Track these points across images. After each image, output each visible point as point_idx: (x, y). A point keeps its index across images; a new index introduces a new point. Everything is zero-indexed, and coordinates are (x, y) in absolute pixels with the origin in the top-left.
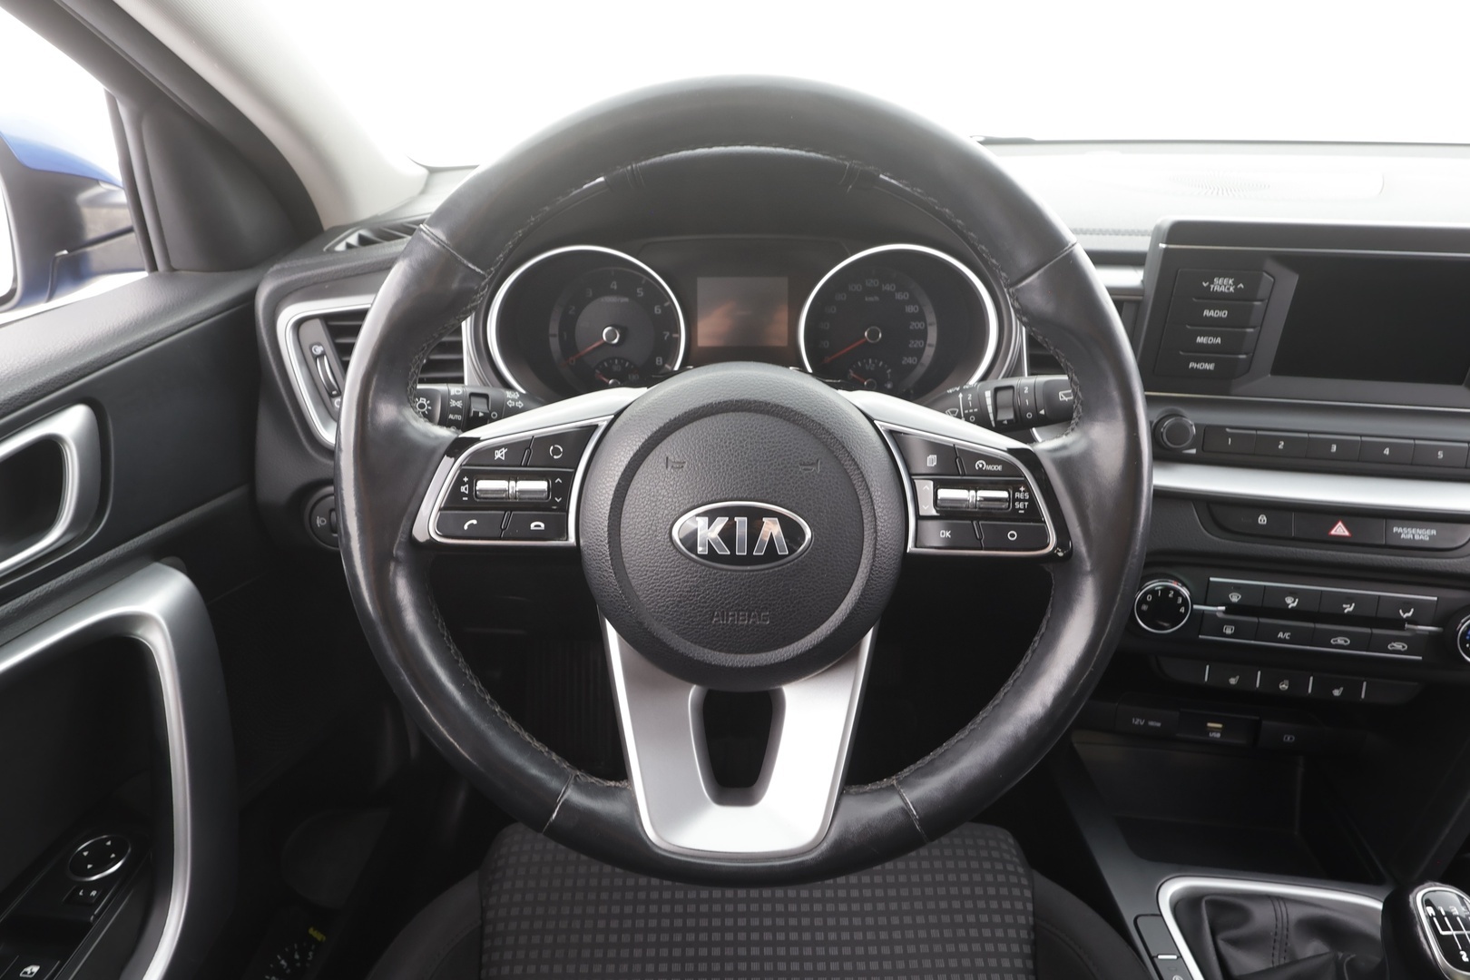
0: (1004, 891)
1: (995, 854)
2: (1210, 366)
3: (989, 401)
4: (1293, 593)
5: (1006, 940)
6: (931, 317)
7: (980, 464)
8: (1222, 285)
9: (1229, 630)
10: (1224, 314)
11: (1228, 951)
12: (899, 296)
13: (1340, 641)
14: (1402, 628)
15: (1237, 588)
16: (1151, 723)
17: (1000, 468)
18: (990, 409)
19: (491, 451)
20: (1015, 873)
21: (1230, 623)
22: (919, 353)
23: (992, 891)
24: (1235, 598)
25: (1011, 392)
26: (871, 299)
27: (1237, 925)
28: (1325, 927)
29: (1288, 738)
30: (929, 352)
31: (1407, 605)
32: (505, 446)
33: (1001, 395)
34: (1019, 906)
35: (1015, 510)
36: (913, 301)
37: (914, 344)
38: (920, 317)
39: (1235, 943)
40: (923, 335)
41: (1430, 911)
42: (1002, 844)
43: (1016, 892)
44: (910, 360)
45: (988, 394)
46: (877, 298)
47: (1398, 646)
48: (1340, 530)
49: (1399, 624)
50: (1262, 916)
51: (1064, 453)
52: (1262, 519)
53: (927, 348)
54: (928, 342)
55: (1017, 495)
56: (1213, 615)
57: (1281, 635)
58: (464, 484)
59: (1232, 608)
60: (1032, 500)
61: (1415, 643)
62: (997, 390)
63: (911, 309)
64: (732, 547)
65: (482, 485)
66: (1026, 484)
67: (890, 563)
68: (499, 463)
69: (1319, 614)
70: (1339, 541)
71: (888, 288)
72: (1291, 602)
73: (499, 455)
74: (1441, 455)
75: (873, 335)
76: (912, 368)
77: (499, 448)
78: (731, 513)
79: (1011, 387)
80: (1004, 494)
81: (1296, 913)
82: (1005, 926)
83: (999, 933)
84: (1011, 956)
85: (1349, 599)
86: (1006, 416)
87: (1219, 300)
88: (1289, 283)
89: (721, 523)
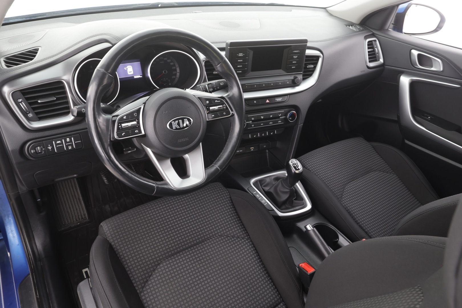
0: (223, 193)
1: (219, 187)
2: (241, 72)
3: (207, 87)
4: (262, 116)
5: (227, 201)
6: (177, 65)
7: (216, 101)
8: (241, 55)
9: (253, 126)
10: (242, 61)
11: (264, 188)
12: (169, 61)
13: (271, 123)
14: (280, 118)
15: (253, 117)
16: (240, 151)
17: (220, 101)
18: (208, 89)
19: (122, 117)
20: (224, 189)
21: (253, 124)
22: (176, 75)
23: (221, 193)
24: (253, 119)
25: (211, 85)
26: (162, 62)
27: (264, 183)
28: (277, 179)
29: (265, 146)
30: (178, 74)
31: (280, 113)
32: (125, 116)
33: (209, 85)
34: (227, 194)
35: (224, 108)
36: (172, 62)
37: (174, 73)
38: (174, 65)
39: (265, 186)
40: (176, 70)
41: (292, 163)
42: (219, 185)
43: (225, 192)
44: (174, 77)
45: (207, 86)
46: (163, 62)
47: (280, 122)
48: (268, 101)
49: (279, 117)
50: (268, 180)
51: (229, 96)
52: (255, 102)
53: (177, 73)
54: (177, 72)
55: (224, 106)
56: (250, 123)
57: (261, 124)
58: (119, 125)
59: (253, 121)
60: (226, 106)
61: (282, 120)
62: (208, 84)
63: (172, 64)
64: (180, 126)
65: (123, 125)
66: (225, 104)
67: (205, 123)
68: (125, 119)
69: (267, 118)
70: (268, 103)
71: (165, 59)
72: (262, 117)
73: (125, 118)
74: (280, 83)
75: (165, 72)
76: (174, 79)
77: (124, 116)
78: (178, 119)
79: (211, 84)
80: (222, 106)
81: (273, 178)
82: (225, 199)
83: (225, 200)
84: (228, 203)
85: (271, 114)
86: (211, 90)
87: (240, 58)
88: (251, 53)
89: (177, 122)
